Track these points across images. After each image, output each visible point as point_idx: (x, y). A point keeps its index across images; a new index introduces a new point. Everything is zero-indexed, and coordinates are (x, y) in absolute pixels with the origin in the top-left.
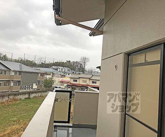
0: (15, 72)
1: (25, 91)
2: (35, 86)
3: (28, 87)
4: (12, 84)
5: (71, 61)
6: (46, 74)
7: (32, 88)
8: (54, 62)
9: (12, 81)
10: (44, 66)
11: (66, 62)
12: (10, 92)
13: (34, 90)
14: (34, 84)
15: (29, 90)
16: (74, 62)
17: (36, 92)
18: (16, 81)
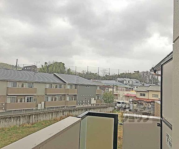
0: (71, 85)
1: (82, 106)
2: (93, 101)
3: (85, 101)
4: (68, 99)
5: (140, 71)
6: (109, 87)
7: (90, 103)
8: (120, 74)
9: (67, 95)
10: (108, 79)
11: (134, 72)
12: (66, 107)
13: (92, 105)
14: (92, 98)
15: (87, 106)
16: (144, 72)
17: (94, 108)
18: (72, 96)
